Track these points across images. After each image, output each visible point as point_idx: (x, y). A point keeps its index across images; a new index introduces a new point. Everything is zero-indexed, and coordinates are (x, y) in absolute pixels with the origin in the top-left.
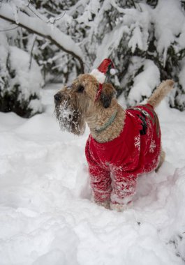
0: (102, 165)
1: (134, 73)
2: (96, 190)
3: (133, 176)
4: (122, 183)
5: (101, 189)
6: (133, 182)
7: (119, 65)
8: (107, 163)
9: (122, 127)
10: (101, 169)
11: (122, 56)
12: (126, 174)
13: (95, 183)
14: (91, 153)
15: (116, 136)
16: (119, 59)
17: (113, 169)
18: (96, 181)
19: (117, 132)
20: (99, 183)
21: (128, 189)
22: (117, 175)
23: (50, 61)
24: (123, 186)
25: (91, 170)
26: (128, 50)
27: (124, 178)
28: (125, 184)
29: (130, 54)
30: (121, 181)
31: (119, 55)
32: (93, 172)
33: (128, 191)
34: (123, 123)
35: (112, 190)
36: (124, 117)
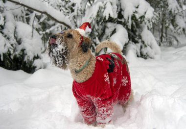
1: (110, 34)
2: (85, 116)
3: (109, 102)
4: (103, 108)
5: (87, 114)
6: (110, 106)
7: (98, 29)
8: (89, 96)
9: (93, 69)
11: (100, 23)
12: (104, 101)
13: (83, 111)
15: (90, 76)
16: (98, 25)
19: (90, 73)
20: (86, 111)
21: (107, 112)
22: (98, 103)
23: (48, 31)
24: (104, 110)
26: (103, 18)
27: (103, 105)
28: (105, 109)
29: (105, 21)
30: (102, 107)
31: (98, 22)
32: (81, 104)
33: (107, 113)
34: (94, 66)
36: (95, 62)
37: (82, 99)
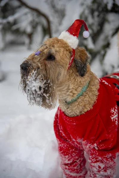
0: (73, 142)
1: (111, 33)
2: (68, 172)
3: (110, 155)
4: (98, 164)
6: (112, 163)
8: (79, 140)
9: (95, 98)
10: (72, 147)
13: (66, 164)
14: (60, 128)
15: (89, 108)
16: (93, 17)
17: (87, 147)
18: (67, 162)
19: (89, 104)
20: (71, 164)
21: (105, 171)
22: (92, 154)
23: (11, 19)
24: (99, 167)
25: (61, 149)
26: (103, 5)
27: (100, 158)
28: (102, 166)
29: (105, 10)
30: (96, 162)
32: (63, 151)
33: (106, 174)
34: (97, 93)
35: (86, 173)
36: (98, 87)
37: (70, 144)
